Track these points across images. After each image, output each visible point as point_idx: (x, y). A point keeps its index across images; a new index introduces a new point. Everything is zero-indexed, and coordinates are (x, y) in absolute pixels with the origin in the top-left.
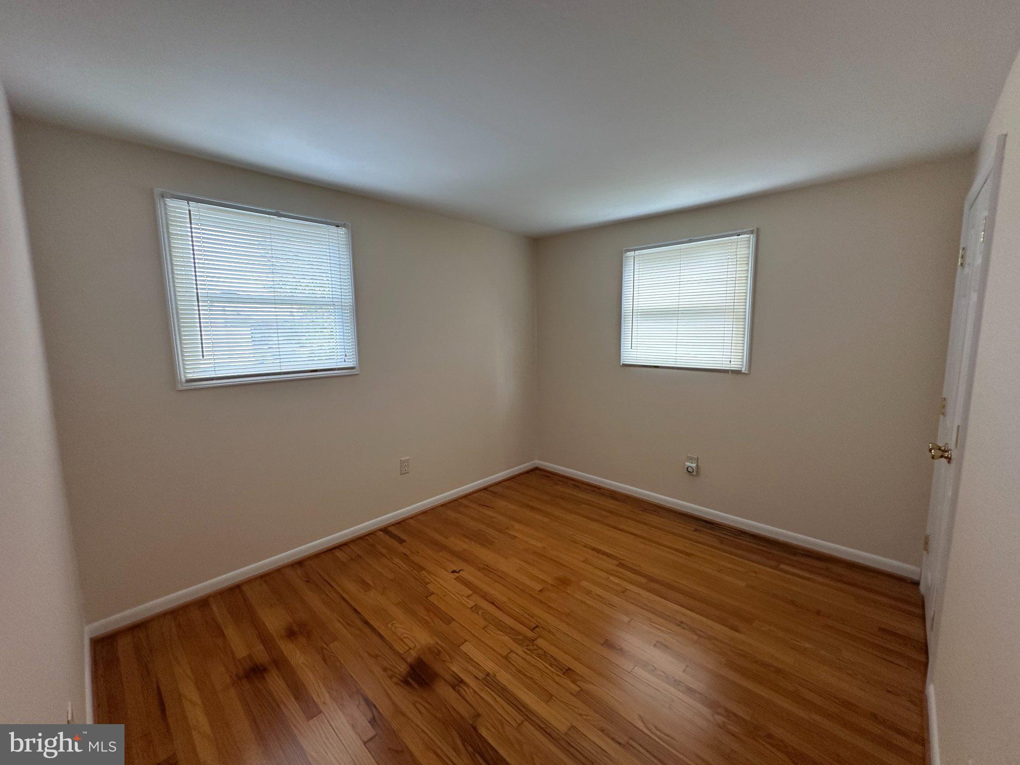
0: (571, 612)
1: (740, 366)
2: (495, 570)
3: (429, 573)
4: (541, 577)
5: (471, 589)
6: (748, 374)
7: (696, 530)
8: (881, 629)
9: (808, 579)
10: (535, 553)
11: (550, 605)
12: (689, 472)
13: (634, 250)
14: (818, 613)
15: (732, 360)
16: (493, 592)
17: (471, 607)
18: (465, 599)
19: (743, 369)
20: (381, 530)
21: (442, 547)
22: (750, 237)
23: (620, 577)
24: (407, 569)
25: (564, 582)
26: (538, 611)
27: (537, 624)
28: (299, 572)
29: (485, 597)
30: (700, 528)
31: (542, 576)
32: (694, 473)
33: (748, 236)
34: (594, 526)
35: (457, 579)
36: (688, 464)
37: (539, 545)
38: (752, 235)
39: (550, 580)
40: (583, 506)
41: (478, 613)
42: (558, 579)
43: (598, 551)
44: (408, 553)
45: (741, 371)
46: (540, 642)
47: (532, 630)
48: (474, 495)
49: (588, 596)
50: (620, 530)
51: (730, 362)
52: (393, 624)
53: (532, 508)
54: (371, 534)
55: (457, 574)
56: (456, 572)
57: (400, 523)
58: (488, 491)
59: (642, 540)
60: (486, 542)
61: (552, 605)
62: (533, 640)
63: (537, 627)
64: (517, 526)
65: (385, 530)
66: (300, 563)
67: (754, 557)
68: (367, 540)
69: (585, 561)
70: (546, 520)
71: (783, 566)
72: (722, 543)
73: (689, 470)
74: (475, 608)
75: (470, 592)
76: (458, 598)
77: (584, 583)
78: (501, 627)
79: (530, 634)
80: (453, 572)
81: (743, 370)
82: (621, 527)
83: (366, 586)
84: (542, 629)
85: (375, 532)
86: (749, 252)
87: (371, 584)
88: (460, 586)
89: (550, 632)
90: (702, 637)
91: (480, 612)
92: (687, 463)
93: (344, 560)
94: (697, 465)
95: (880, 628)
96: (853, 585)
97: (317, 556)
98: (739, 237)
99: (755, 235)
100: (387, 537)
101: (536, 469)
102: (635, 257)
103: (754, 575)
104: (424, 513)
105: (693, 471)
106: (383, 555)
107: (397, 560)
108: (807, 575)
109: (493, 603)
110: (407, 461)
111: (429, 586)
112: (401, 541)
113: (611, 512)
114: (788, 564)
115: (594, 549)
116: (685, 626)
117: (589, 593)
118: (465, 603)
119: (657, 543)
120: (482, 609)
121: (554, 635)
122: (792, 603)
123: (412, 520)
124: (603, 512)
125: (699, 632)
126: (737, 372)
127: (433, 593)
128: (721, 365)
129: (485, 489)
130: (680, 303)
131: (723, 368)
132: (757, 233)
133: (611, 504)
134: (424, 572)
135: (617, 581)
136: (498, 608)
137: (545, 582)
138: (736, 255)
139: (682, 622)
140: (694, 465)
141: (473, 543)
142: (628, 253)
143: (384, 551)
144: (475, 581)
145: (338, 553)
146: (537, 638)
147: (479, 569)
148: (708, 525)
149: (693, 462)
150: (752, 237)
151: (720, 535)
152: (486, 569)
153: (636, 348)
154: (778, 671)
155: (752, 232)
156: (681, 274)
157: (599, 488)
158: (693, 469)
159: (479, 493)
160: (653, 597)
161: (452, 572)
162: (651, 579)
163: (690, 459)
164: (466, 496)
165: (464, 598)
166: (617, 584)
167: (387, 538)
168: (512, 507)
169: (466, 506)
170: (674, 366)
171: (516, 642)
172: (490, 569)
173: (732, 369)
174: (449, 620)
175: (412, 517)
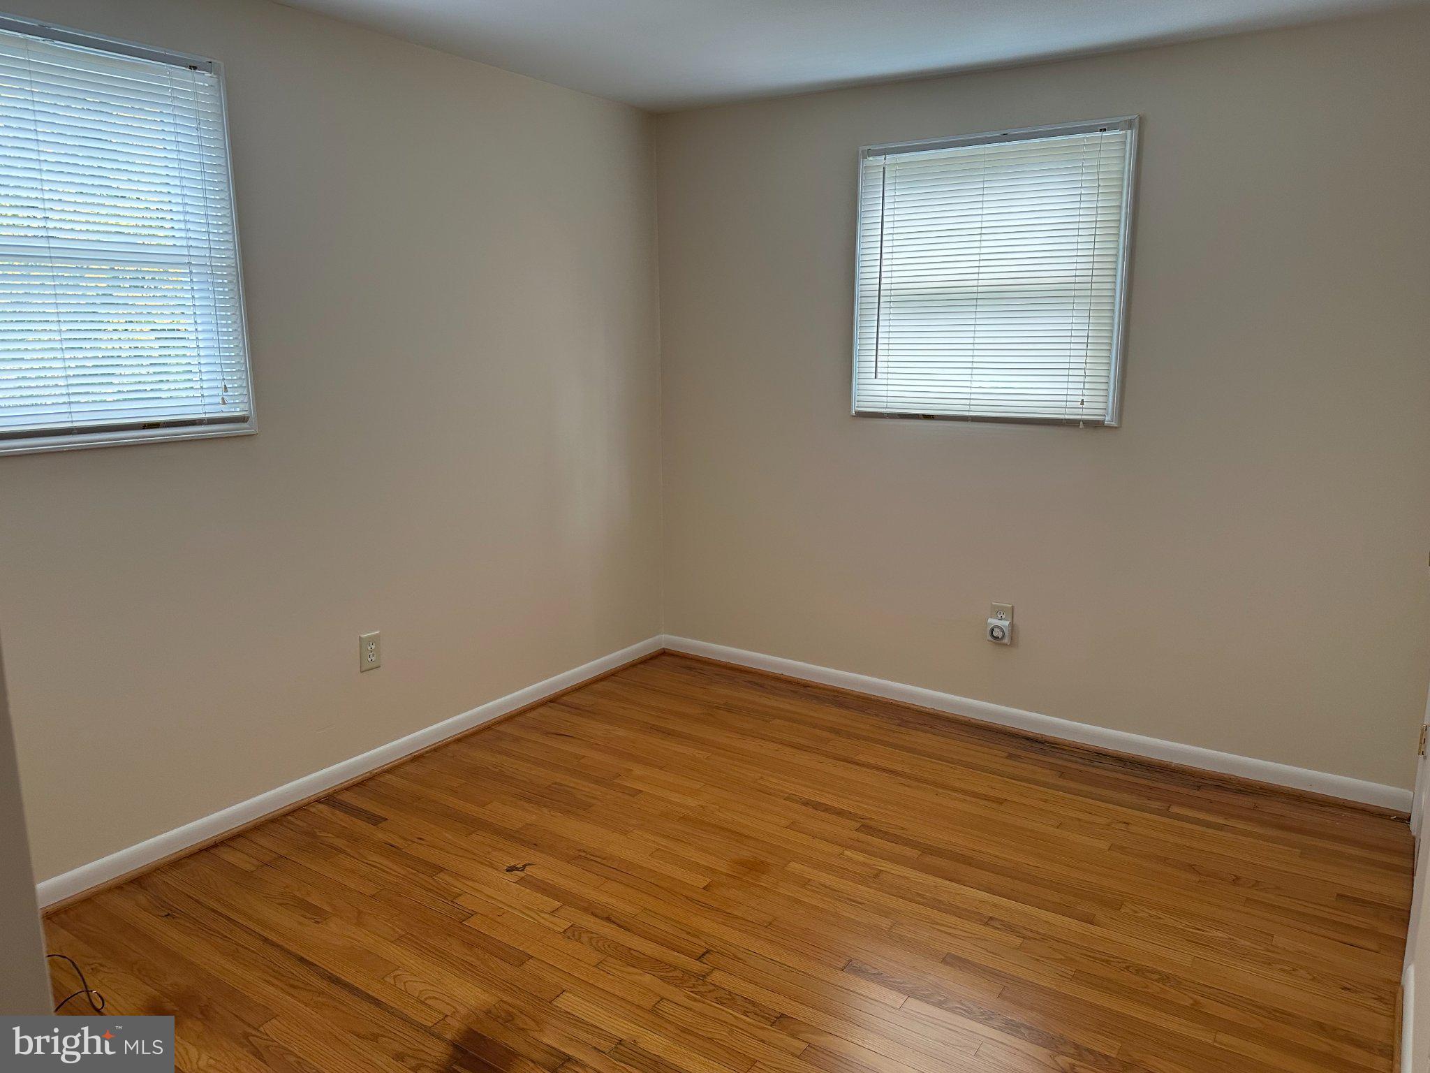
0: (775, 919)
1: (1101, 412)
2: (604, 859)
3: (456, 875)
4: (702, 862)
5: (556, 898)
6: (1116, 428)
7: (1010, 756)
8: (1340, 896)
9: (1221, 827)
10: (685, 819)
11: (728, 911)
12: (995, 638)
13: (886, 152)
14: (1236, 880)
15: (1085, 399)
16: (604, 899)
17: (562, 930)
18: (546, 916)
19: (1108, 418)
20: (318, 801)
21: (474, 825)
22: (1125, 136)
23: (866, 852)
24: (403, 872)
25: (755, 867)
26: (707, 925)
27: (708, 947)
28: (142, 899)
29: (590, 909)
30: (1019, 752)
31: (704, 860)
32: (1006, 641)
33: (1121, 133)
34: (803, 759)
35: (521, 881)
36: (993, 622)
37: (691, 802)
38: (1129, 131)
39: (723, 867)
40: (777, 721)
41: (579, 940)
42: (741, 863)
43: (817, 806)
44: (398, 842)
45: (1103, 421)
46: (717, 977)
47: (699, 959)
48: (531, 715)
49: (805, 888)
50: (858, 764)
51: (1082, 403)
52: (395, 977)
53: (669, 734)
54: (298, 810)
55: (521, 874)
56: (517, 869)
57: (362, 785)
58: (559, 703)
59: (903, 780)
60: (576, 807)
61: (735, 913)
62: (704, 976)
63: (708, 952)
64: (638, 770)
65: (330, 799)
66: (138, 881)
67: (1125, 797)
68: (291, 823)
69: (792, 826)
70: (700, 754)
71: (1175, 809)
72: (1062, 775)
73: (995, 634)
74: (573, 933)
75: (557, 904)
76: (534, 919)
77: (795, 867)
78: (632, 959)
79: (696, 966)
80: (510, 869)
81: (1108, 420)
82: (861, 758)
83: (317, 914)
84: (717, 955)
85: (309, 804)
86: (1124, 168)
87: (327, 908)
88: (529, 895)
89: (736, 958)
90: (1030, 938)
91: (585, 938)
92: (990, 620)
93: (249, 867)
94: (1012, 624)
95: (1338, 895)
96: (1300, 831)
97: (177, 863)
98: (1104, 134)
99: (1135, 131)
100: (340, 814)
101: (664, 653)
102: (886, 170)
103: (1123, 827)
104: (417, 758)
105: (1003, 636)
106: (340, 851)
107: (376, 858)
108: (1221, 820)
109: (608, 919)
110: (374, 640)
111: (459, 901)
112: (376, 820)
113: (837, 732)
114: (1183, 805)
115: (806, 803)
116: (997, 925)
117: (805, 883)
118: (551, 925)
119: (933, 783)
120: (588, 932)
121: (744, 962)
122: (1192, 868)
123: (389, 776)
124: (818, 732)
125: (1024, 932)
126: (1094, 425)
127: (472, 914)
128: (1063, 411)
129: (553, 701)
130: (981, 276)
131: (1067, 417)
132: (1140, 125)
133: (833, 715)
134: (443, 877)
135: (860, 857)
136: (621, 927)
137: (712, 870)
138: (1098, 173)
139: (991, 918)
140: (1007, 623)
141: (545, 810)
142: (871, 158)
143: (340, 843)
144: (562, 882)
145: (227, 855)
146: (711, 972)
147: (570, 860)
148: (1034, 745)
149: (1004, 617)
150: (1130, 135)
151: (1060, 762)
152: (582, 857)
153: (885, 376)
154: (1165, 978)
155: (1130, 125)
156: (985, 211)
157: (806, 685)
158: (1003, 631)
159: (541, 710)
160: (931, 880)
161: (508, 871)
162: (928, 850)
163: (996, 611)
164: (509, 719)
165: (542, 915)
166: (864, 864)
167: (340, 817)
168: (621, 732)
169: (517, 740)
170: (967, 414)
171: (668, 983)
172: (592, 858)
173: (1084, 417)
174: (521, 959)
175: (392, 770)
